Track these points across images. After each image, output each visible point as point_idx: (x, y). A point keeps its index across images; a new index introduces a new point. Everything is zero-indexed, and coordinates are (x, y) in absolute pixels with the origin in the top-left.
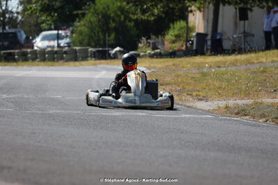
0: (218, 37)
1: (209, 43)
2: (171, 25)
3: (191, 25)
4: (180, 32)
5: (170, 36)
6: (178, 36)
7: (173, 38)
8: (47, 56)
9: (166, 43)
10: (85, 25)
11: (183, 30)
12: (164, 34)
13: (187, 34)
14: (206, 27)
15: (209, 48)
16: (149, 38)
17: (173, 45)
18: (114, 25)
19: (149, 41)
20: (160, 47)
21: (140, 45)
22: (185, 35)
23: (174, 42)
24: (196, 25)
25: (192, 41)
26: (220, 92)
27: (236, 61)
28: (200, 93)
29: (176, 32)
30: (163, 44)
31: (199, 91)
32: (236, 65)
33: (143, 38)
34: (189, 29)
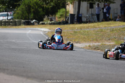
0: (80, 16)
1: (76, 18)
2: (59, 10)
3: (67, 10)
4: (63, 14)
5: (58, 15)
6: (61, 15)
7: (60, 16)
8: (3, 23)
9: (56, 18)
10: (20, 10)
11: (64, 13)
12: (55, 14)
13: (66, 14)
14: (74, 11)
15: (76, 20)
16: (48, 16)
17: (60, 19)
18: (33, 10)
19: (48, 17)
20: (53, 20)
21: (44, 19)
22: (65, 15)
23: (60, 18)
24: (70, 10)
25: (69, 18)
26: (85, 40)
27: (89, 26)
28: (76, 40)
29: (61, 14)
30: (55, 19)
31: (75, 39)
32: (89, 29)
33: (46, 16)
34: (66, 12)
